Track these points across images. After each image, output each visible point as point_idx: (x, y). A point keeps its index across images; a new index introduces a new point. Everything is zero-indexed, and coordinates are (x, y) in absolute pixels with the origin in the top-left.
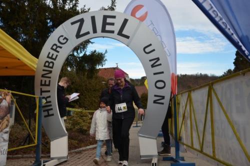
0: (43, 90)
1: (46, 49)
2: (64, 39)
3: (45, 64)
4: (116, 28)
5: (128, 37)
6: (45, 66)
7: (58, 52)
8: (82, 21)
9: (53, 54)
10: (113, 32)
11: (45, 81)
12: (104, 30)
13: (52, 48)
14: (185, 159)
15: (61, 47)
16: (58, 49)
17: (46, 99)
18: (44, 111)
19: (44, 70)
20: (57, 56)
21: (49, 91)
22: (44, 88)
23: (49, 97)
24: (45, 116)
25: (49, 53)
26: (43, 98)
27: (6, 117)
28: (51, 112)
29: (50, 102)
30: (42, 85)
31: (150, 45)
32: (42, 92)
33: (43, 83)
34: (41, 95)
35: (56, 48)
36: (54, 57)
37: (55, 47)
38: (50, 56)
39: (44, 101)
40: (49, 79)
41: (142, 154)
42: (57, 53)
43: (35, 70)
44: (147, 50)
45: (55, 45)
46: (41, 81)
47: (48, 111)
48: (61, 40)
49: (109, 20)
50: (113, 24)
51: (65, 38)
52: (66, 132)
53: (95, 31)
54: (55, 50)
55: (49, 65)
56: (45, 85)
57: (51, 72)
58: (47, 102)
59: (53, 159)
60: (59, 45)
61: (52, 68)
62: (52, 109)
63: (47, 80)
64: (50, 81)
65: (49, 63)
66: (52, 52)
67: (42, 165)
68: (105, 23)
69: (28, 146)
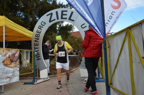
0: (35, 47)
1: (36, 28)
3: (36, 35)
4: (68, 17)
5: (73, 21)
6: (36, 36)
7: (41, 29)
8: (51, 14)
9: (39, 31)
10: (66, 18)
12: (62, 18)
13: (38, 28)
15: (42, 27)
16: (41, 28)
17: (37, 51)
18: (36, 57)
19: (35, 38)
20: (41, 31)
21: (38, 48)
22: (36, 47)
23: (38, 51)
24: (37, 60)
25: (37, 30)
26: (36, 51)
27: (18, 61)
28: (39, 58)
29: (39, 53)
30: (35, 45)
31: (84, 24)
32: (35, 48)
33: (35, 44)
36: (40, 32)
37: (40, 27)
38: (38, 31)
39: (36, 53)
43: (31, 38)
44: (83, 26)
46: (35, 43)
47: (38, 57)
48: (43, 23)
49: (64, 13)
50: (66, 15)
51: (44, 23)
53: (58, 19)
54: (40, 29)
55: (37, 36)
56: (36, 45)
57: (38, 39)
58: (37, 53)
59: (41, 79)
60: (41, 26)
61: (39, 37)
62: (40, 56)
63: (37, 43)
64: (38, 43)
65: (38, 35)
67: (35, 82)
68: (62, 15)
69: (30, 73)
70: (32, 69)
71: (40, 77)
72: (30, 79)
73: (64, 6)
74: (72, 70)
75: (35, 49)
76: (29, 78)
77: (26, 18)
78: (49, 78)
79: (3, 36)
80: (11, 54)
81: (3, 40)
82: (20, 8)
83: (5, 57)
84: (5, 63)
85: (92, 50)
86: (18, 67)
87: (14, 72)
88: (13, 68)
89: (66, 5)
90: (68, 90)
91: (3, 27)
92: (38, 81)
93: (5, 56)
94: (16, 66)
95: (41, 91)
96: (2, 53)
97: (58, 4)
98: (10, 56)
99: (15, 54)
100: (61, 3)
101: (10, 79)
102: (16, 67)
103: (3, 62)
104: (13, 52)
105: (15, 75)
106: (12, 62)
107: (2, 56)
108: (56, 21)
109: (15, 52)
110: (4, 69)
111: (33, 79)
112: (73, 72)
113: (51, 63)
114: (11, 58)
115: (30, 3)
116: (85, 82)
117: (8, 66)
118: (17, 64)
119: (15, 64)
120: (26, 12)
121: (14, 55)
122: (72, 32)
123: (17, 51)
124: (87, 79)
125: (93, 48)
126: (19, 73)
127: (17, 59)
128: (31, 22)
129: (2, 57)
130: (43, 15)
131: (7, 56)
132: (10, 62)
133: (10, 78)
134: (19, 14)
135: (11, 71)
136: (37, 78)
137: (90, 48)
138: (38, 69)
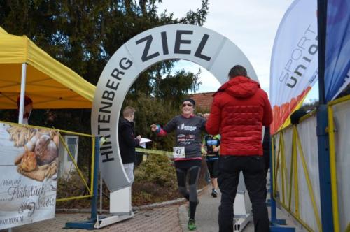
0: (101, 127)
1: (105, 76)
2: (127, 63)
3: (104, 94)
4: (193, 47)
5: (208, 59)
6: (104, 97)
7: (120, 79)
8: (149, 39)
9: (113, 83)
10: (188, 52)
11: (104, 116)
12: (177, 50)
13: (112, 75)
14: (287, 222)
15: (123, 73)
16: (120, 76)
17: (105, 138)
18: (102, 154)
19: (102, 103)
20: (118, 84)
21: (108, 129)
23: (109, 136)
24: (104, 161)
25: (109, 81)
27: (55, 161)
28: (110, 156)
29: (109, 143)
30: (99, 121)
32: (100, 130)
33: (101, 119)
34: (99, 133)
35: (118, 74)
36: (115, 86)
37: (115, 73)
38: (110, 84)
39: (103, 140)
40: (109, 114)
42: (119, 81)
43: (92, 101)
45: (116, 70)
46: (99, 116)
47: (107, 154)
48: (124, 63)
49: (184, 37)
50: (189, 42)
51: (129, 61)
53: (166, 52)
54: (116, 77)
55: (108, 96)
56: (104, 121)
57: (111, 105)
58: (105, 143)
59: (112, 215)
60: (121, 70)
61: (112, 99)
62: (111, 152)
63: (107, 115)
64: (109, 116)
65: (109, 94)
66: (113, 79)
67: (97, 222)
68: (179, 41)
69: (81, 197)
70: (90, 187)
71: (109, 209)
72: (80, 212)
75: (101, 132)
76: (77, 210)
77: (77, 50)
78: (133, 214)
80: (38, 141)
83: (23, 148)
84: (23, 165)
86: (55, 180)
87: (42, 192)
88: (42, 181)
92: (106, 221)
93: (24, 146)
94: (50, 177)
96: (16, 137)
98: (34, 146)
99: (49, 141)
101: (31, 212)
102: (50, 180)
103: (18, 162)
104: (43, 136)
105: (46, 200)
106: (40, 165)
107: (16, 146)
108: (162, 57)
109: (48, 137)
110: (18, 182)
111: (90, 216)
114: (37, 153)
116: (237, 231)
117: (29, 174)
118: (53, 171)
119: (47, 171)
120: (77, 34)
121: (45, 144)
123: (54, 134)
126: (54, 197)
127: (53, 158)
129: (16, 148)
131: (29, 145)
132: (35, 163)
133: (31, 209)
134: (57, 40)
135: (35, 189)
136: (99, 213)
138: (105, 187)
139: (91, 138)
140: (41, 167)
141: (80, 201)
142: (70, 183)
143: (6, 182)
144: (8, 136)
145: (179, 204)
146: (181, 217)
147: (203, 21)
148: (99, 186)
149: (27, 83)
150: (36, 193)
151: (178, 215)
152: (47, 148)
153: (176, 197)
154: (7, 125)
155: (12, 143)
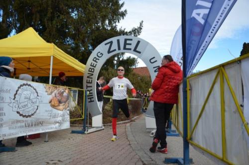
1: (90, 61)
3: (89, 69)
4: (133, 47)
5: (140, 53)
6: (89, 71)
8: (111, 43)
10: (130, 49)
11: (89, 80)
12: (125, 48)
13: (93, 60)
14: (176, 132)
15: (98, 59)
16: (97, 61)
17: (89, 91)
18: (89, 99)
19: (89, 74)
20: (96, 64)
21: (91, 87)
22: (89, 85)
23: (91, 90)
24: (89, 102)
27: (67, 102)
28: (92, 100)
29: (92, 93)
30: (87, 82)
31: (154, 58)
32: (87, 87)
34: (87, 89)
36: (94, 65)
37: (95, 59)
38: (92, 65)
39: (88, 93)
41: (147, 127)
44: (152, 61)
45: (95, 58)
46: (87, 80)
47: (91, 98)
48: (99, 54)
49: (128, 42)
50: (130, 44)
51: (101, 54)
52: (101, 112)
53: (119, 49)
54: (95, 61)
55: (91, 71)
56: (89, 83)
57: (92, 75)
58: (90, 93)
59: (93, 127)
60: (97, 58)
61: (93, 72)
62: (93, 98)
63: (91, 79)
64: (92, 80)
65: (92, 69)
66: (93, 62)
67: (86, 131)
68: (125, 44)
69: (79, 119)
70: (82, 114)
71: (91, 125)
73: (126, 33)
74: (133, 119)
76: (77, 125)
77: (77, 47)
78: (103, 128)
79: (50, 69)
80: (58, 92)
81: (49, 74)
82: (71, 33)
84: (53, 103)
85: (166, 93)
86: (68, 110)
88: (62, 111)
89: (129, 32)
90: (130, 145)
91: (50, 57)
92: (90, 130)
93: (51, 94)
94: (66, 109)
95: (93, 143)
96: (48, 90)
97: (119, 30)
98: (56, 94)
99: (63, 92)
100: (123, 29)
103: (50, 102)
104: (60, 90)
105: (65, 119)
106: (61, 103)
108: (117, 52)
109: (63, 90)
110: (51, 111)
111: (83, 128)
112: (134, 121)
113: (106, 107)
114: (58, 98)
115: (83, 28)
116: (152, 136)
117: (56, 107)
118: (67, 106)
119: (64, 107)
120: (78, 39)
121: (61, 94)
122: (134, 67)
123: (65, 89)
124: (154, 131)
125: (167, 90)
126: (69, 118)
127: (66, 100)
128: (83, 53)
130: (99, 44)
131: (54, 94)
132: (58, 102)
134: (68, 41)
136: (87, 127)
137: (162, 89)
138: (90, 115)
139: (83, 91)
140: (61, 105)
141: (78, 121)
142: (73, 112)
143: (46, 111)
144: (45, 90)
145: (127, 123)
146: (127, 130)
147: (140, 32)
148: (87, 114)
149: (53, 64)
150: (61, 116)
151: (125, 128)
152: (62, 96)
153: (125, 120)
154: (45, 84)
155: (47, 93)
